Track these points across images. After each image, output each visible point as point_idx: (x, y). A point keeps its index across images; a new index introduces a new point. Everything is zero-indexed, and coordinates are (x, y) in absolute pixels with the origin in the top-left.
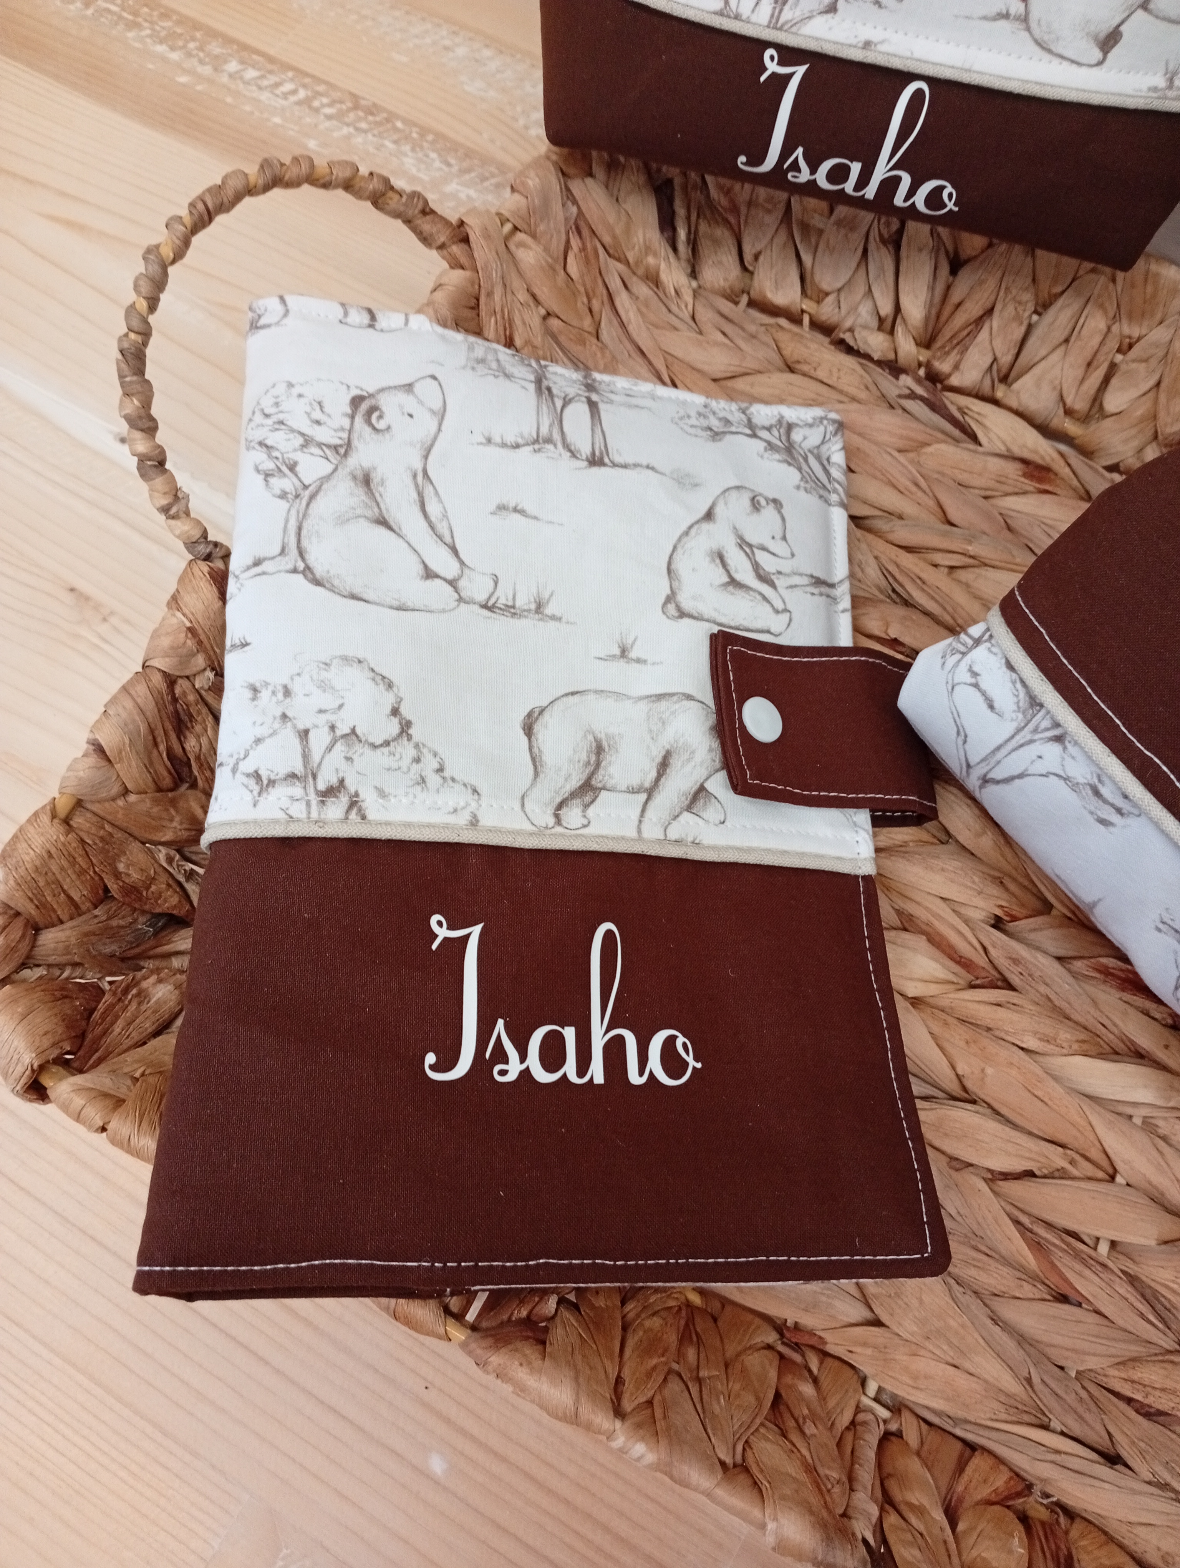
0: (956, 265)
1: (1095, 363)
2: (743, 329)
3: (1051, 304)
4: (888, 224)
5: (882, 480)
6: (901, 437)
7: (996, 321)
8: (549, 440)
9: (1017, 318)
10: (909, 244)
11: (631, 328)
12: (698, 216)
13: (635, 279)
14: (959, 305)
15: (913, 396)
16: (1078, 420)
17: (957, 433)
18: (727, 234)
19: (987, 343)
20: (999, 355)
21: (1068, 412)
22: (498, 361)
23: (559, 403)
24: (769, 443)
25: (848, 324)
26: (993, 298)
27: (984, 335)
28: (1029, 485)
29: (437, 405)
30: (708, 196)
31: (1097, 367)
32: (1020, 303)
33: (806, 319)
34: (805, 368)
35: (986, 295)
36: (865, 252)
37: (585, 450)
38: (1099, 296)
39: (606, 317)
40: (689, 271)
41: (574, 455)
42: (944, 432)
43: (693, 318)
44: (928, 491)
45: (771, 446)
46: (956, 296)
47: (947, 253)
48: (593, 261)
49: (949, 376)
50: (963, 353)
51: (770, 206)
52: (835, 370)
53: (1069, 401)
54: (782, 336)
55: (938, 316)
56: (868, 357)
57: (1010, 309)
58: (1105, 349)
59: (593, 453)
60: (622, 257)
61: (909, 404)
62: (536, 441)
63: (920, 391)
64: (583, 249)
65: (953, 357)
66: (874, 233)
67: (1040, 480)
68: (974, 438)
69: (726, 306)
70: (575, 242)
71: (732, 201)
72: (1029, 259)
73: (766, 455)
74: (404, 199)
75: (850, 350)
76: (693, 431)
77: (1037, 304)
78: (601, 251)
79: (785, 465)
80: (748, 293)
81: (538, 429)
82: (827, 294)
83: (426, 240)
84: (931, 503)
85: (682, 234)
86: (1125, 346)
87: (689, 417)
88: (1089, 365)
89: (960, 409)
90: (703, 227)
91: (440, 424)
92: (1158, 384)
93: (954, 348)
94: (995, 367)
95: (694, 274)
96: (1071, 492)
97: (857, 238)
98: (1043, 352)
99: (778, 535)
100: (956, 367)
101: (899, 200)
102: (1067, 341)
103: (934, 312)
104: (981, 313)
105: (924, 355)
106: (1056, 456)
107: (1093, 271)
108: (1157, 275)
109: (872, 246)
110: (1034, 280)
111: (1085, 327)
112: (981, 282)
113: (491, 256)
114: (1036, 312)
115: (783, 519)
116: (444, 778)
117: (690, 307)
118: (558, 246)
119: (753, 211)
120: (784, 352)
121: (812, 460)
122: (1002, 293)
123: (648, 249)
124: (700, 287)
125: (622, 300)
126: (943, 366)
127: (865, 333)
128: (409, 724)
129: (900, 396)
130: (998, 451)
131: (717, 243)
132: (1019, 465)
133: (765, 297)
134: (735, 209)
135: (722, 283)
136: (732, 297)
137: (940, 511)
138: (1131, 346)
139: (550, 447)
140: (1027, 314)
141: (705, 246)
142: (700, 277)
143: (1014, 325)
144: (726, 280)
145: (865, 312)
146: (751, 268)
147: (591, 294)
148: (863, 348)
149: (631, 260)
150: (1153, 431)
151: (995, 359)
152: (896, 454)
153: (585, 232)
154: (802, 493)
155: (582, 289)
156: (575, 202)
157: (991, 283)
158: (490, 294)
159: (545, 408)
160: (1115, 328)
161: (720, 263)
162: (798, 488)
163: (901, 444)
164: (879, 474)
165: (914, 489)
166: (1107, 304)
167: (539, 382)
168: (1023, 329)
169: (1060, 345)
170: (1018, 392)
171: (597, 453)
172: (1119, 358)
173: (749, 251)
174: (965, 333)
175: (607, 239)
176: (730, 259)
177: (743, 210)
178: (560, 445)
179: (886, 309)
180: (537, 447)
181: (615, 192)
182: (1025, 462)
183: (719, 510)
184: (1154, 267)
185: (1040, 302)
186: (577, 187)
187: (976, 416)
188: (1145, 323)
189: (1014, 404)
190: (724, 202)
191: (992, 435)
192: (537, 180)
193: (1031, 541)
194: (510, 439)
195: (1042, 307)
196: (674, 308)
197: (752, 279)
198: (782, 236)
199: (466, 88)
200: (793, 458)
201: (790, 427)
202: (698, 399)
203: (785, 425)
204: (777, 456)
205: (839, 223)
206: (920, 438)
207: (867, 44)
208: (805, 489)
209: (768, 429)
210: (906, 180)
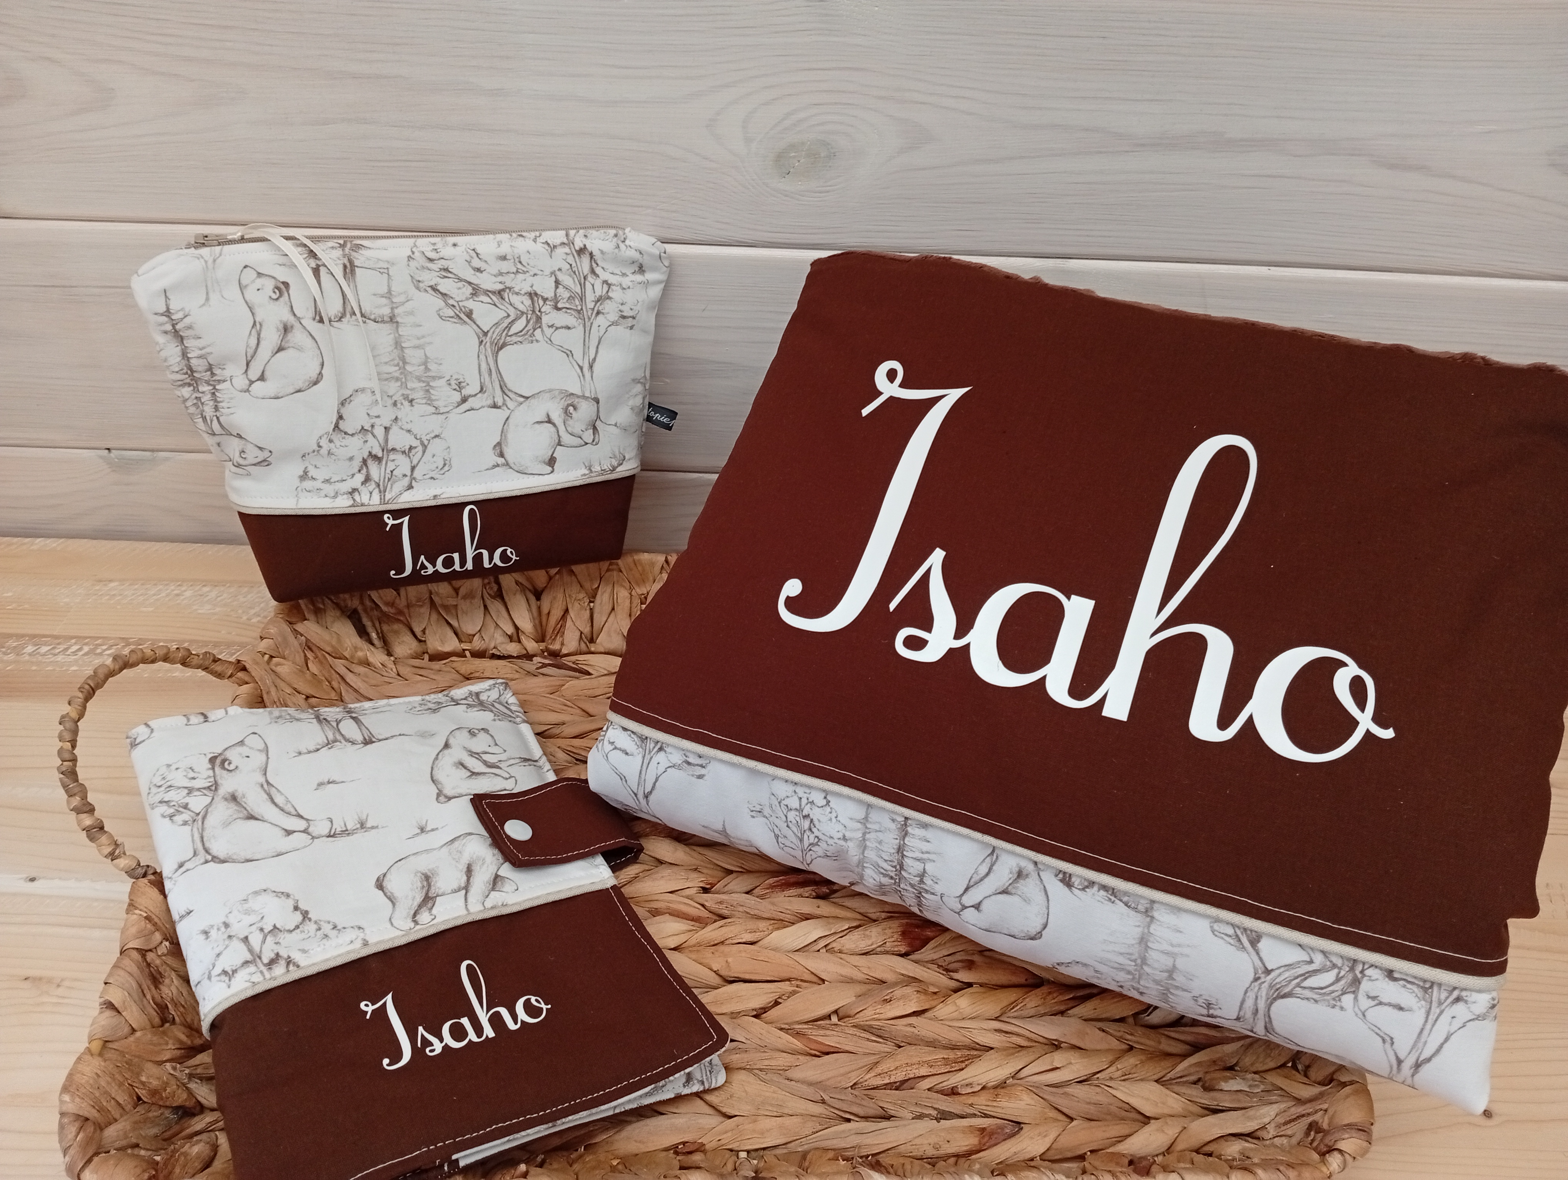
0: (538, 595)
2: (432, 670)
3: (596, 594)
4: (491, 588)
5: (545, 710)
6: (547, 687)
7: (572, 613)
8: (335, 741)
9: (582, 608)
10: (507, 594)
11: (361, 691)
12: (380, 623)
13: (354, 665)
14: (549, 613)
15: (544, 666)
17: (575, 674)
18: (401, 626)
19: (573, 626)
20: (582, 630)
22: (289, 714)
23: (334, 724)
24: (468, 704)
25: (492, 645)
26: (564, 603)
27: (569, 623)
29: (262, 746)
30: (382, 611)
32: (580, 600)
33: (467, 653)
34: (477, 675)
35: (561, 602)
36: (485, 607)
37: (359, 738)
38: (618, 581)
39: (343, 688)
40: (386, 652)
41: (353, 743)
42: (569, 676)
43: (399, 675)
44: (573, 706)
45: (469, 706)
46: (545, 610)
47: (530, 590)
48: (324, 661)
49: (561, 650)
50: (562, 636)
51: (421, 603)
52: (495, 669)
54: (455, 665)
55: (541, 625)
56: (510, 657)
57: (576, 604)
58: (634, 605)
59: (365, 739)
60: (342, 656)
61: (544, 670)
62: (328, 744)
63: (547, 661)
64: (316, 657)
65: (559, 640)
66: (486, 596)
68: (589, 674)
69: (417, 662)
70: (310, 655)
71: (397, 608)
72: (573, 577)
73: (469, 710)
74: (200, 658)
75: (499, 657)
76: (420, 712)
77: (589, 598)
78: (327, 656)
79: (482, 712)
80: (427, 653)
81: (327, 738)
82: (474, 635)
83: (219, 675)
84: (579, 711)
85: (374, 635)
86: (643, 600)
87: (415, 707)
89: (573, 663)
90: (385, 628)
91: (267, 755)
93: (557, 635)
94: (583, 636)
95: (389, 654)
97: (478, 601)
98: (604, 619)
99: (492, 744)
100: (562, 644)
101: (486, 565)
102: (613, 609)
103: (537, 622)
104: (562, 613)
105: (542, 646)
107: (608, 570)
108: (639, 560)
109: (488, 603)
110: (581, 586)
111: (618, 598)
112: (555, 598)
113: (263, 673)
114: (590, 602)
115: (492, 736)
116: (339, 930)
117: (394, 670)
118: (300, 659)
119: (412, 610)
120: (461, 672)
121: (496, 705)
122: (568, 599)
123: (356, 649)
124: (396, 658)
125: (350, 677)
126: (556, 646)
127: (503, 646)
128: (307, 912)
129: (537, 669)
130: (602, 674)
131: (396, 632)
133: (438, 650)
134: (401, 612)
135: (409, 652)
136: (418, 656)
138: (646, 599)
139: (338, 743)
140: (586, 604)
141: (391, 638)
142: (394, 653)
143: (583, 612)
144: (410, 649)
145: (498, 635)
146: (423, 639)
147: (330, 679)
148: (506, 653)
149: (348, 657)
151: (581, 633)
152: (548, 696)
153: (314, 648)
154: (498, 722)
155: (323, 678)
156: (302, 635)
157: (560, 596)
158: (268, 693)
159: (326, 728)
160: (633, 593)
161: (403, 642)
162: (494, 720)
163: (549, 690)
164: (542, 709)
165: (565, 708)
166: (624, 584)
167: (318, 718)
168: (588, 612)
169: (611, 612)
170: (602, 643)
171: (367, 738)
172: (644, 607)
173: (418, 630)
174: (559, 625)
175: (328, 649)
176: (408, 638)
177: (406, 611)
178: (343, 741)
179: (510, 630)
180: (329, 746)
181: (324, 623)
183: (452, 741)
184: (633, 556)
186: (300, 627)
187: (584, 662)
188: (647, 585)
189: (603, 650)
190: (392, 610)
191: (596, 668)
192: (276, 629)
194: (312, 748)
195: (592, 598)
196: (385, 674)
197: (426, 645)
198: (434, 616)
199: (200, 611)
200: (486, 707)
201: (477, 694)
202: (418, 698)
203: (474, 694)
204: (476, 709)
205: (465, 598)
206: (558, 684)
207: (435, 497)
208: (499, 720)
209: (465, 699)
210: (485, 553)
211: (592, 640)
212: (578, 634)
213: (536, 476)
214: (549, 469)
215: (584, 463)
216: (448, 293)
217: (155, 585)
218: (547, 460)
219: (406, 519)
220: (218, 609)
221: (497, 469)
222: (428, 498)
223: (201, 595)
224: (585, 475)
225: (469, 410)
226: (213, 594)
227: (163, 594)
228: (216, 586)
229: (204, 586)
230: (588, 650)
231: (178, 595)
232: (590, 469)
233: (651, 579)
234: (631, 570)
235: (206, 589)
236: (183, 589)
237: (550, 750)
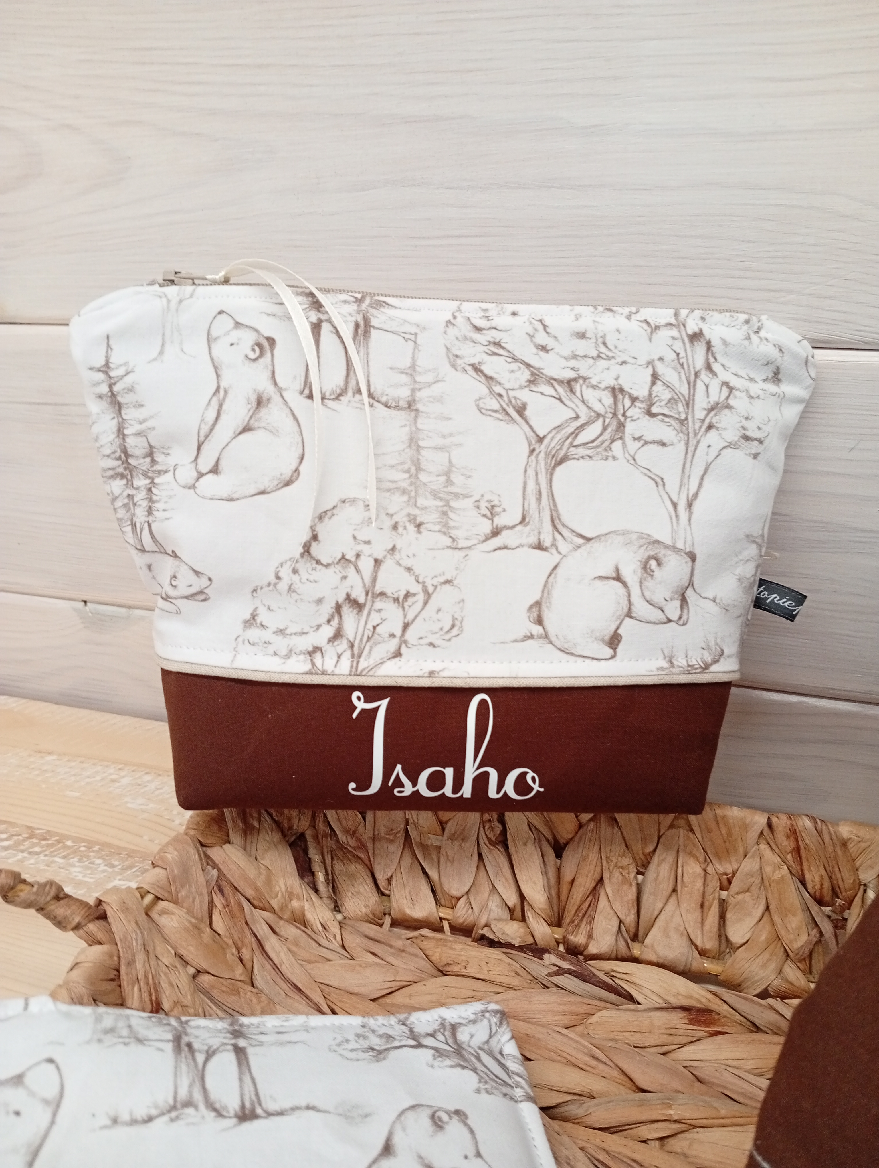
0: (559, 850)
1: (706, 904)
2: (391, 946)
3: (649, 863)
4: (492, 829)
5: (560, 1062)
6: (564, 1014)
7: (609, 887)
8: (189, 1103)
9: (625, 881)
10: (514, 842)
11: (283, 969)
12: (332, 859)
13: (282, 922)
14: (573, 881)
15: (561, 972)
16: (714, 958)
17: (612, 997)
18: (359, 867)
19: (609, 908)
20: (622, 917)
21: (703, 953)
22: (130, 1027)
23: (200, 1058)
24: (436, 1049)
25: (483, 921)
26: (598, 869)
27: (603, 902)
28: (699, 1031)
29: (52, 1092)
30: (338, 841)
31: (710, 907)
32: (622, 867)
33: (446, 925)
34: (456, 969)
35: (592, 867)
36: (480, 855)
37: (233, 1104)
38: (685, 846)
39: (258, 963)
40: (333, 906)
41: (219, 1113)
42: (601, 999)
43: (343, 947)
44: (608, 1061)
45: (439, 1053)
46: (567, 876)
47: (548, 841)
48: (238, 914)
49: (586, 946)
50: (591, 922)
51: (391, 837)
52: (483, 964)
53: (699, 942)
54: (426, 944)
55: (559, 896)
56: (509, 945)
57: (617, 874)
58: (709, 890)
59: (243, 1107)
60: (267, 905)
61: (560, 980)
62: (174, 1108)
63: (565, 965)
64: (227, 905)
65: (584, 929)
66: (483, 840)
67: (707, 1024)
68: (630, 998)
69: (372, 930)
70: (218, 901)
71: (359, 840)
72: (616, 830)
73: (436, 1063)
74: (35, 889)
75: (492, 943)
76: (353, 1055)
77: (637, 866)
78: (245, 904)
79: (458, 1070)
80: (390, 914)
81: (176, 1093)
82: (459, 899)
83: (60, 924)
84: (616, 1073)
85: (321, 877)
86: (725, 883)
87: (347, 1041)
88: (702, 906)
89: (606, 974)
90: (338, 867)
91: (54, 1115)
92: (768, 908)
93: (582, 920)
94: (623, 928)
95: (337, 908)
96: (739, 1028)
97: (470, 845)
98: (659, 905)
99: (471, 1153)
100: (590, 936)
101: (492, 793)
102: (674, 890)
103: (554, 893)
104: (593, 884)
105: (558, 933)
106: (710, 996)
107: (672, 826)
108: (724, 817)
109: (484, 850)
110: (627, 846)
111: (685, 875)
112: (584, 859)
113: (131, 927)
114: (639, 873)
115: (472, 1131)
117: (339, 937)
118: (200, 906)
119: (378, 845)
120: (433, 959)
121: (484, 1057)
122: (605, 864)
123: (291, 895)
124: (345, 918)
125: (272, 944)
126: (578, 939)
127: (500, 925)
129: (550, 975)
130: (657, 1005)
131: (352, 877)
132: (681, 1014)
133: (405, 914)
134: (362, 846)
135: (364, 910)
136: (376, 921)
137: (626, 1079)
138: (730, 882)
139: (190, 1111)
140: (632, 875)
141: (343, 883)
142: (343, 909)
143: (625, 888)
144: (366, 906)
145: (494, 904)
146: (387, 892)
147: (240, 944)
148: (503, 939)
149: (276, 907)
150: (782, 949)
151: (621, 921)
152: (564, 1031)
153: (228, 890)
154: (484, 1096)
155: (230, 942)
156: (215, 866)
157: (593, 856)
159: (184, 1067)
160: (710, 869)
161: (358, 893)
162: (478, 1091)
163: (567, 1020)
164: (555, 1056)
165: (594, 1063)
166: (695, 851)
167: (177, 1040)
168: (634, 889)
169: (670, 896)
170: (652, 946)
171: (248, 1105)
172: (724, 894)
173: (381, 878)
174: (587, 904)
175: (250, 893)
176: (366, 888)
177: (370, 845)
178: (202, 1106)
179: (512, 900)
180: (173, 1114)
181: (253, 852)
182: (685, 1009)
183: (398, 1140)
184: (719, 812)
185: (639, 864)
186: (216, 853)
187: (625, 977)
188: (733, 859)
189: (654, 958)
190: (352, 842)
191: (645, 991)
192: (176, 853)
193: (726, 1088)
194: (141, 1113)
195: (642, 867)
196: (324, 942)
197: (390, 901)
198: (407, 859)
199: (129, 805)
200: (466, 1060)
201: (454, 1028)
202: (355, 1021)
203: (448, 1027)
204: (448, 1062)
205: (452, 838)
206: (582, 1010)
207: (432, 674)
208: (488, 1092)
209: (432, 1035)
210: (494, 775)
213: (588, 661)
214: (609, 652)
215: (662, 651)
216: (495, 376)
217: (94, 765)
218: (607, 638)
219: (384, 704)
220: (151, 805)
221: (530, 641)
222: (420, 673)
223: (139, 785)
224: (662, 669)
225: (500, 549)
226: (152, 786)
227: (98, 778)
228: (160, 775)
229: (147, 773)
231: (113, 781)
232: (671, 662)
233: (741, 850)
234: (709, 831)
235: (147, 778)
236: (123, 773)
237: (566, 1152)
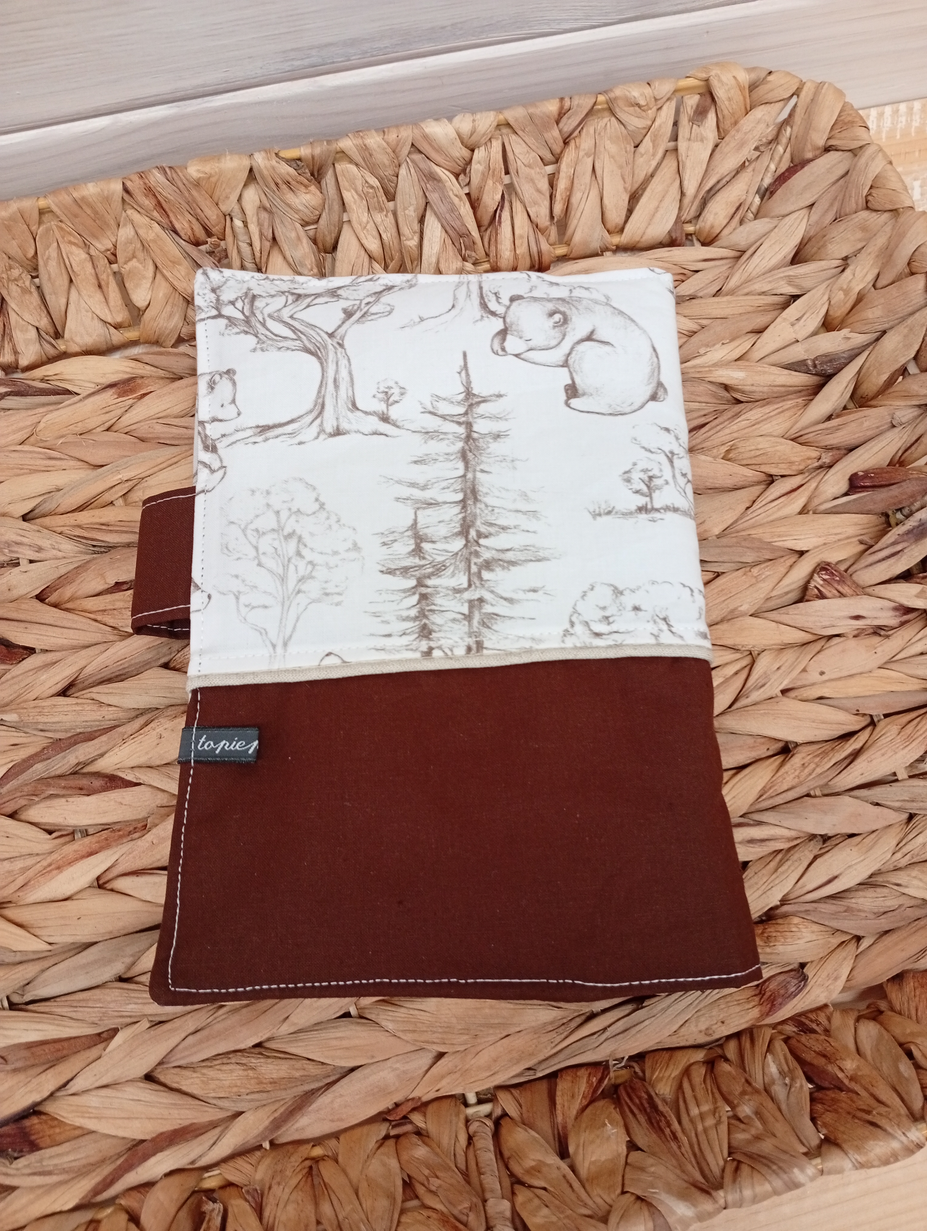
211: (58, 335)
212: (33, 333)
230: (57, 352)
